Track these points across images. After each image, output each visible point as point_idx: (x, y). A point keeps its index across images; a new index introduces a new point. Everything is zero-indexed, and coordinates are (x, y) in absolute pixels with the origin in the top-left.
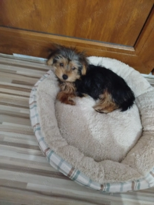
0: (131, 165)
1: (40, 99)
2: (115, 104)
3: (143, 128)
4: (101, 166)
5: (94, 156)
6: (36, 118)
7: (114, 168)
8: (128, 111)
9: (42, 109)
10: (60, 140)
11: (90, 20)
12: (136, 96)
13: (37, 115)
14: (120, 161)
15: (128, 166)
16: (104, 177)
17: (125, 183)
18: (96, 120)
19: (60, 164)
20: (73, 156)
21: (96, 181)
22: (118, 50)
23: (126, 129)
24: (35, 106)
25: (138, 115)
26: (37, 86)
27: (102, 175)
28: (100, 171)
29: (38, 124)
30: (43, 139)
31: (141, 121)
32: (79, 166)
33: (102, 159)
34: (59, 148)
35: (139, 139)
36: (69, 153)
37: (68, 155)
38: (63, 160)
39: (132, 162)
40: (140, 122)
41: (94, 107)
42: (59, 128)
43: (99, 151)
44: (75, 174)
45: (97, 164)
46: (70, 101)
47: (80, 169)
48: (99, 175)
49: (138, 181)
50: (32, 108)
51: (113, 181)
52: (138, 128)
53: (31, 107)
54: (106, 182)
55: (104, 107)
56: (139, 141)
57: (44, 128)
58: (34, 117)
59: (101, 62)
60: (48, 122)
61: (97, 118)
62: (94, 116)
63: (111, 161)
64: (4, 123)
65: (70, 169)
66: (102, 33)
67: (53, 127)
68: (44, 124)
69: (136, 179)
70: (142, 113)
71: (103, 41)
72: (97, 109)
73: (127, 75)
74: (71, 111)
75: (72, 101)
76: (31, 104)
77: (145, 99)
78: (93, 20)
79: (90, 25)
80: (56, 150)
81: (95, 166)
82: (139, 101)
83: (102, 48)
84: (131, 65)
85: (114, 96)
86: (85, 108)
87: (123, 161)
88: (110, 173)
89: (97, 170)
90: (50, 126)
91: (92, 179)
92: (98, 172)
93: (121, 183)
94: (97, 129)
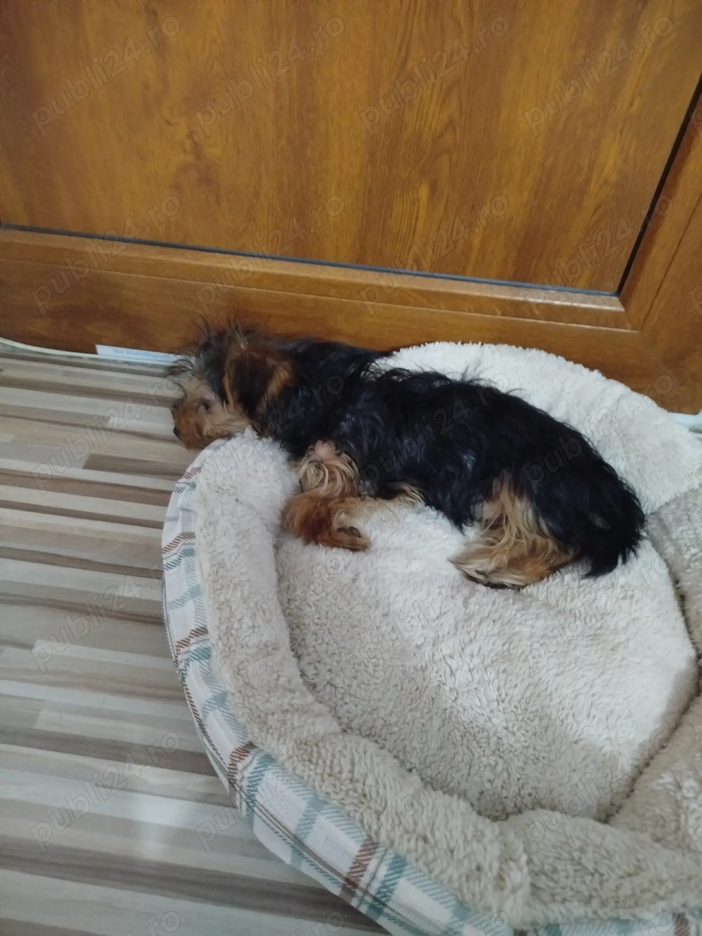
0: (659, 833)
1: (211, 523)
2: (552, 545)
4: (511, 836)
5: (473, 793)
6: (190, 605)
7: (578, 844)
8: (621, 576)
9: (221, 565)
10: (304, 710)
11: (424, 192)
12: (646, 508)
13: (195, 592)
14: (606, 816)
15: (646, 837)
16: (526, 888)
17: (641, 921)
18: (470, 617)
19: (308, 820)
20: (370, 781)
21: (489, 909)
22: (552, 312)
23: (618, 656)
24: (190, 553)
25: (667, 591)
26: (199, 469)
27: (518, 876)
28: (507, 858)
29: (202, 631)
30: (221, 699)
31: (687, 623)
32: (398, 832)
33: (510, 806)
34: (301, 744)
35: (685, 710)
36: (347, 767)
37: (345, 775)
38: (318, 803)
39: (662, 821)
40: (680, 625)
41: (458, 562)
42: (299, 657)
43: (494, 768)
44: (383, 871)
45: (491, 829)
46: (341, 530)
47: (405, 846)
48: (500, 878)
50: (176, 564)
51: (578, 910)
52: (679, 655)
53: (168, 559)
54: (541, 920)
55: (505, 559)
56: (689, 718)
57: (229, 652)
59: (479, 363)
60: (247, 622)
61: (473, 607)
62: (459, 600)
63: (555, 815)
65: (354, 847)
66: (476, 242)
67: (268, 649)
68: (228, 631)
69: (693, 901)
70: (686, 584)
71: (481, 274)
72: (472, 567)
73: (596, 416)
74: (349, 575)
75: (353, 531)
76: (170, 547)
77: (696, 516)
78: (434, 188)
79: (422, 212)
80: (283, 750)
81: (479, 836)
82: (666, 529)
83: (480, 305)
84: (611, 371)
85: (544, 507)
86: (415, 566)
87: (620, 818)
88: (555, 870)
89: (490, 855)
90: (254, 640)
91: (468, 897)
92: (496, 865)
93: (617, 920)
94: (476, 661)
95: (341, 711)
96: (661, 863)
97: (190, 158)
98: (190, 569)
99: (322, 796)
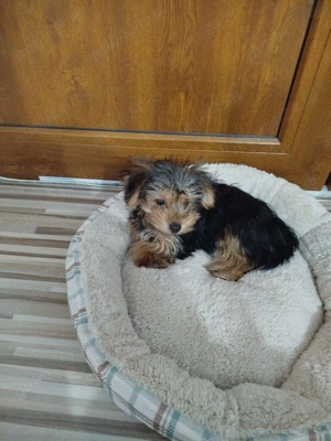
0: (303, 390)
1: (88, 257)
3: (324, 305)
4: (231, 397)
5: (215, 377)
6: (79, 298)
7: (262, 399)
8: (282, 270)
9: (93, 277)
10: (133, 344)
11: (182, 96)
13: (81, 291)
14: (279, 385)
15: (297, 393)
16: (238, 422)
17: (292, 435)
18: (213, 293)
19: (134, 397)
20: (162, 376)
21: (218, 433)
22: (247, 147)
23: (283, 307)
24: (78, 272)
25: (308, 275)
26: (83, 232)
27: (233, 417)
28: (229, 408)
29: (83, 310)
30: (93, 342)
31: (317, 290)
32: (175, 400)
33: (233, 381)
34: (129, 360)
35: (317, 331)
36: (151, 371)
37: (150, 374)
38: (138, 389)
39: (304, 385)
40: (314, 291)
41: (207, 266)
42: (133, 317)
43: (225, 363)
44: (169, 418)
45: (221, 394)
47: (179, 406)
48: (225, 418)
49: (324, 428)
50: (72, 277)
51: (261, 431)
52: (313, 305)
53: (68, 275)
54: (244, 437)
56: (318, 334)
57: (96, 318)
58: (75, 296)
60: (104, 304)
61: (214, 288)
62: (208, 285)
63: (254, 385)
64: (16, 317)
65: (155, 408)
66: (209, 118)
67: (116, 315)
69: (318, 423)
70: (316, 271)
71: (212, 132)
73: (272, 194)
74: (156, 277)
76: (69, 270)
77: (320, 239)
78: (186, 94)
79: (182, 105)
80: (121, 364)
81: (215, 399)
82: (307, 246)
83: (214, 146)
84: (278, 174)
85: (245, 242)
86: (186, 271)
87: (285, 384)
88: (251, 413)
89: (220, 407)
90: (108, 312)
91: (209, 428)
92: (223, 412)
93: (280, 434)
94: (216, 313)
95: (153, 341)
96: (303, 405)
97: (73, 88)
98: (78, 281)
99: (140, 385)
